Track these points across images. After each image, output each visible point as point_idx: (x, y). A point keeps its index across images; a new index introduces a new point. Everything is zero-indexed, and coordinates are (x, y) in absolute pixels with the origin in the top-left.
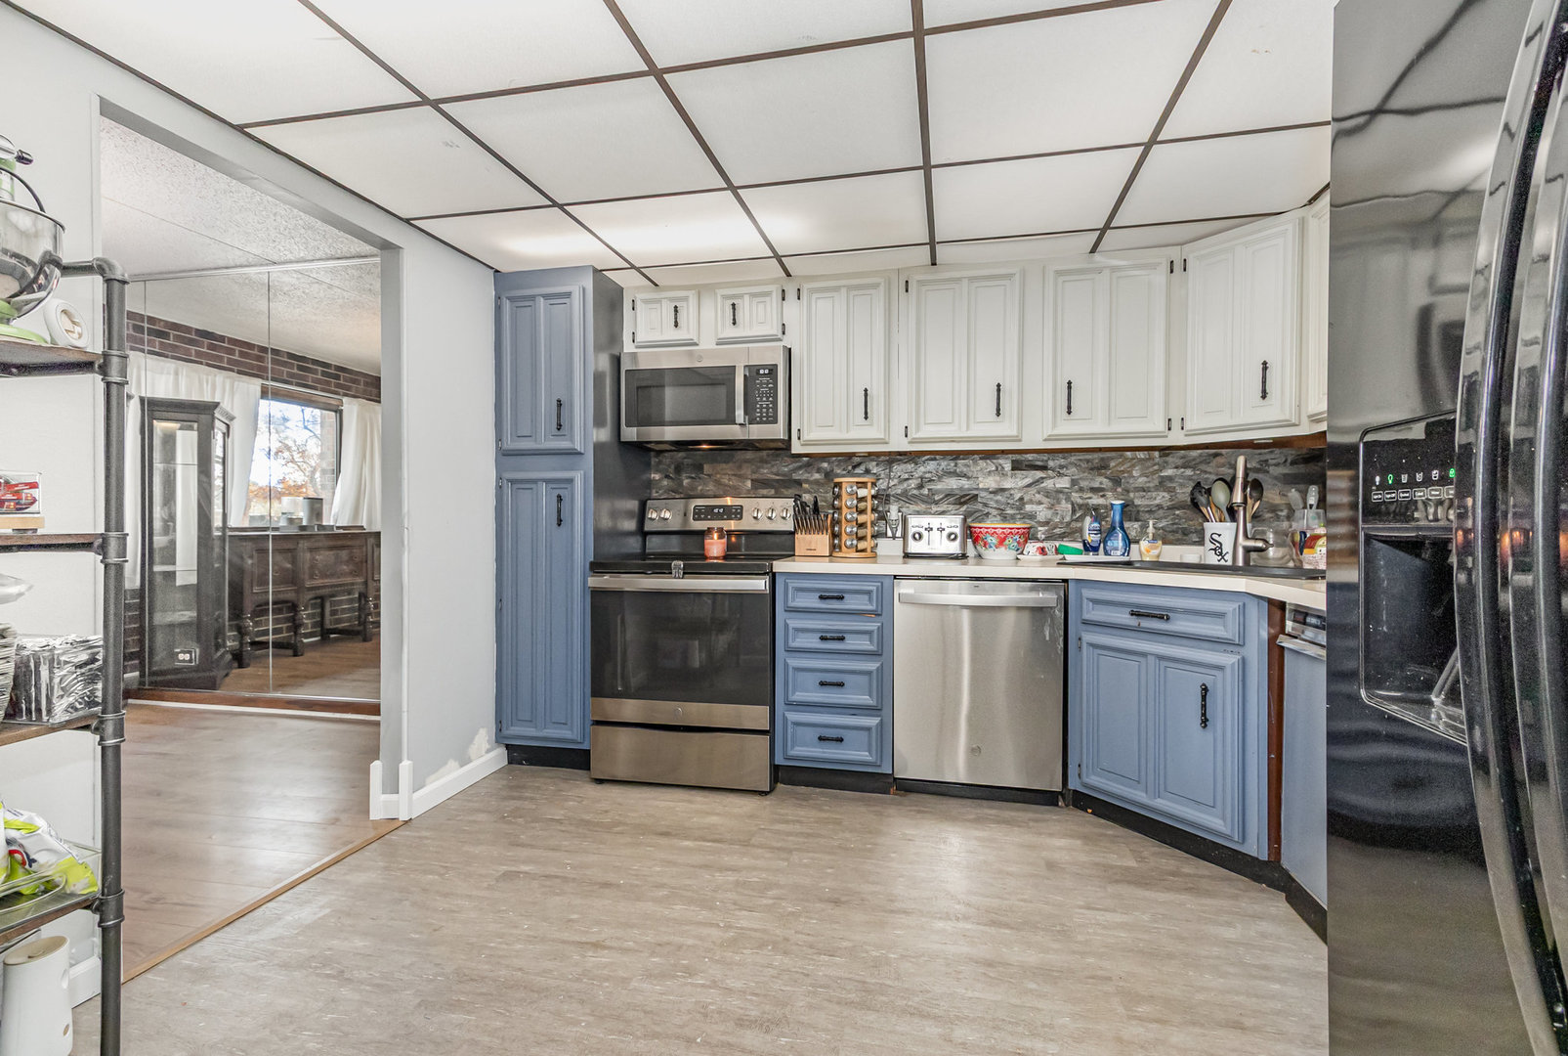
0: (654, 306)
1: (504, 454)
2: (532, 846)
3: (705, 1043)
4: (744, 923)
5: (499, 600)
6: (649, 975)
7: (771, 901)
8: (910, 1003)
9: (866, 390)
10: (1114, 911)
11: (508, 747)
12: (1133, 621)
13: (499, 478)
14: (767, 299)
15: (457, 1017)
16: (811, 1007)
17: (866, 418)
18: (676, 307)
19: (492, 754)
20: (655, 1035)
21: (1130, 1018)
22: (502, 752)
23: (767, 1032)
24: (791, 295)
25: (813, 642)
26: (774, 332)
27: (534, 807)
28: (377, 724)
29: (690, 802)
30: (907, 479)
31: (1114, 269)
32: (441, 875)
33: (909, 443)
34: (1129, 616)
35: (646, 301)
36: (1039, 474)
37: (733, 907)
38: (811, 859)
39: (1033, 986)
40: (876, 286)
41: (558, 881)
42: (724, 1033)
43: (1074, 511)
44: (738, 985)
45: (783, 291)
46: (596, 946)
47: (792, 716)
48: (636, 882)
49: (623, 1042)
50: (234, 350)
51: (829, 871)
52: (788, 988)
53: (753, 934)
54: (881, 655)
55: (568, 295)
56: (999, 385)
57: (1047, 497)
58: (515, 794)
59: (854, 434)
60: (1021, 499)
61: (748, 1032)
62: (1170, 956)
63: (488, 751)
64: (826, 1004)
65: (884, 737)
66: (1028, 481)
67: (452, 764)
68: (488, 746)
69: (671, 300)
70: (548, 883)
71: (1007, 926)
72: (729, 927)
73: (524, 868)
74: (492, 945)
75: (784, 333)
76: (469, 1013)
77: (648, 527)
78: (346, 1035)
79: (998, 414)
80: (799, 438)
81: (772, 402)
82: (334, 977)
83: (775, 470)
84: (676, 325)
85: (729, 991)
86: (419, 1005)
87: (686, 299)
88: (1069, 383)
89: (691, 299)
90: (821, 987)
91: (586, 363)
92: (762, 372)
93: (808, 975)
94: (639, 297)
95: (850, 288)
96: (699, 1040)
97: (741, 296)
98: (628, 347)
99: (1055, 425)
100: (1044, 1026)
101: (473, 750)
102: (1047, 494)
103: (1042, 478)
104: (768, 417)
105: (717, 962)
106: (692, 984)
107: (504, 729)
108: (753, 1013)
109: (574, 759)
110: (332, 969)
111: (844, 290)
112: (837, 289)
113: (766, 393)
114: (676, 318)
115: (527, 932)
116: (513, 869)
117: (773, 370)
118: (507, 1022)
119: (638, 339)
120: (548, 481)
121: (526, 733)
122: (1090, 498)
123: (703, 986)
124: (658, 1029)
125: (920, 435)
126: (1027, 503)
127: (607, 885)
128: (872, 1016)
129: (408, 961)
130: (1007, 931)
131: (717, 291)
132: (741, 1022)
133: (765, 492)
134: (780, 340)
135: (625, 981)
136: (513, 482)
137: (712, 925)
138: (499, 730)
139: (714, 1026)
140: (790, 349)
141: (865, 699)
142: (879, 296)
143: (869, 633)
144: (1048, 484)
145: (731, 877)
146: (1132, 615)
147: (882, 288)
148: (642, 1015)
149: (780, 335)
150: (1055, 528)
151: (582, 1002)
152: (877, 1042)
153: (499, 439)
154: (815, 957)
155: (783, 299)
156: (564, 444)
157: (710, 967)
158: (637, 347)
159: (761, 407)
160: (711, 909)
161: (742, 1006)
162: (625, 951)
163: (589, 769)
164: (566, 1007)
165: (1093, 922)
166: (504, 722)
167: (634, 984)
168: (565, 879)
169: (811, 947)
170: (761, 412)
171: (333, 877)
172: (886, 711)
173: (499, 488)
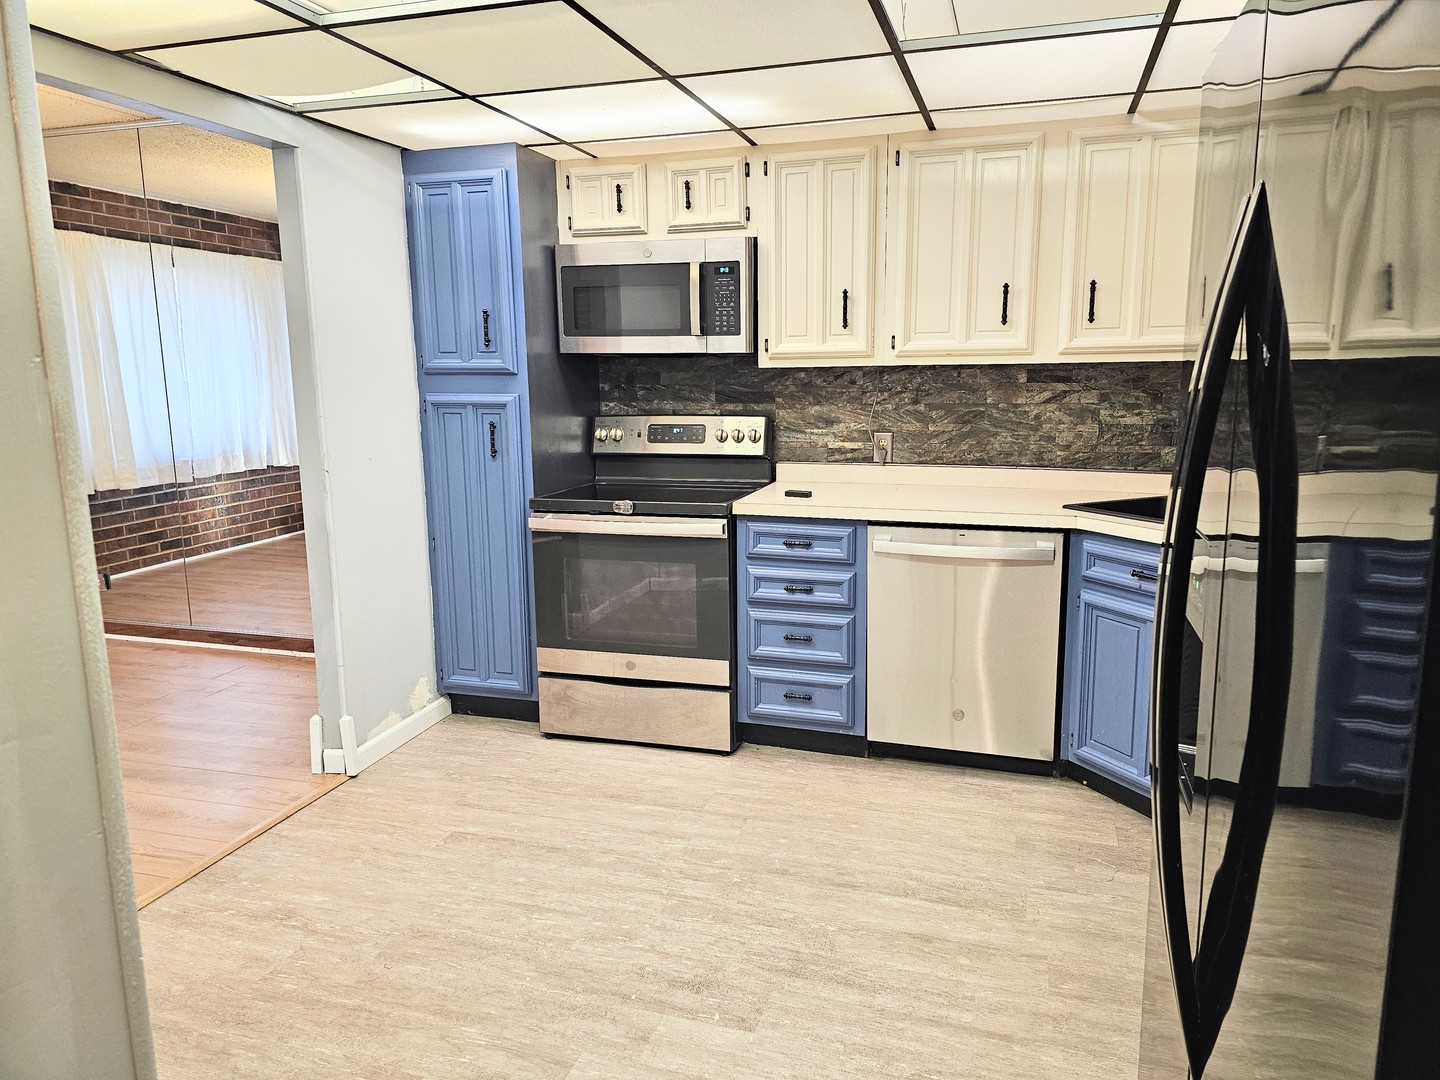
0: (594, 184)
1: (427, 375)
2: (479, 807)
3: (639, 1000)
4: (689, 893)
5: (432, 539)
6: (591, 938)
7: (718, 871)
8: (838, 973)
9: (845, 292)
10: (1075, 892)
11: (451, 696)
12: (1134, 582)
13: (423, 401)
14: (727, 175)
15: (414, 968)
16: (742, 972)
17: (845, 326)
18: (618, 186)
19: (436, 703)
20: (594, 991)
21: (1052, 993)
22: (444, 703)
23: (697, 992)
24: (757, 170)
25: (779, 593)
26: (735, 218)
27: (481, 763)
28: (312, 662)
29: (645, 761)
30: (901, 392)
31: (1156, 136)
32: (388, 834)
33: (897, 356)
34: (1130, 577)
35: (582, 178)
36: (1061, 387)
37: (679, 876)
38: (766, 828)
39: (965, 961)
40: (859, 159)
41: (506, 843)
42: (657, 992)
43: (1101, 432)
44: (676, 950)
45: (747, 164)
46: (540, 910)
47: (757, 671)
48: (583, 847)
49: (564, 996)
50: (101, 204)
51: (783, 841)
52: (724, 955)
53: (696, 903)
54: (853, 609)
55: (489, 181)
56: (1006, 286)
57: (1070, 415)
58: (460, 748)
59: (831, 346)
60: (1037, 417)
61: (680, 992)
62: (1117, 938)
63: (430, 701)
64: (758, 971)
65: (856, 698)
66: (1047, 395)
67: (393, 716)
68: (430, 696)
69: (612, 176)
70: (496, 845)
71: (956, 903)
72: (671, 895)
73: (471, 829)
74: (443, 904)
75: (748, 219)
76: (424, 965)
77: (597, 449)
78: (317, 978)
79: (1004, 321)
80: (767, 350)
81: (733, 309)
82: (299, 928)
83: (743, 380)
84: (620, 209)
85: (667, 955)
86: (379, 956)
87: (630, 175)
88: (1093, 284)
89: (635, 176)
90: (755, 954)
91: (515, 258)
92: (722, 270)
93: (744, 943)
94: (574, 172)
95: (827, 161)
96: (633, 997)
97: (695, 172)
98: (565, 238)
99: (1073, 335)
100: (965, 998)
101: (414, 702)
102: (1070, 412)
103: (1065, 392)
104: (728, 326)
105: (658, 928)
106: (631, 948)
107: (445, 677)
108: (687, 976)
109: (521, 710)
110: (296, 921)
111: (820, 164)
112: (811, 162)
113: (727, 298)
114: (619, 201)
115: (476, 894)
116: (461, 830)
117: (734, 266)
118: (458, 975)
119: (574, 227)
120: (476, 406)
121: (468, 681)
122: (1122, 417)
123: (641, 949)
124: (595, 986)
125: (911, 346)
126: (1046, 422)
127: (553, 849)
128: (799, 983)
129: (364, 917)
130: (955, 909)
131: (667, 164)
132: (675, 984)
133: (731, 407)
134: (743, 228)
135: (567, 943)
136: (437, 405)
137: (655, 892)
138: (440, 679)
139: (650, 986)
140: (756, 239)
141: (836, 656)
142: (863, 171)
143: (839, 584)
144: (1072, 399)
145: (680, 844)
146: (1133, 575)
147: (867, 158)
148: (582, 973)
149: (743, 222)
150: (1078, 453)
151: (527, 959)
152: (801, 1006)
153: (419, 356)
154: (753, 927)
155: (748, 175)
156: (494, 363)
157: (650, 933)
158: (574, 236)
159: (721, 315)
160: (656, 876)
161: (677, 969)
162: (567, 914)
163: (538, 721)
164: (512, 963)
165: (1047, 902)
166: (445, 670)
167: (577, 945)
168: (513, 843)
169: (751, 917)
170: (721, 321)
171: (285, 833)
172: (859, 670)
173: (423, 411)
